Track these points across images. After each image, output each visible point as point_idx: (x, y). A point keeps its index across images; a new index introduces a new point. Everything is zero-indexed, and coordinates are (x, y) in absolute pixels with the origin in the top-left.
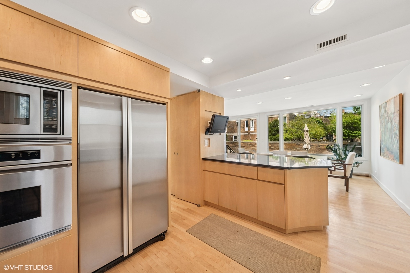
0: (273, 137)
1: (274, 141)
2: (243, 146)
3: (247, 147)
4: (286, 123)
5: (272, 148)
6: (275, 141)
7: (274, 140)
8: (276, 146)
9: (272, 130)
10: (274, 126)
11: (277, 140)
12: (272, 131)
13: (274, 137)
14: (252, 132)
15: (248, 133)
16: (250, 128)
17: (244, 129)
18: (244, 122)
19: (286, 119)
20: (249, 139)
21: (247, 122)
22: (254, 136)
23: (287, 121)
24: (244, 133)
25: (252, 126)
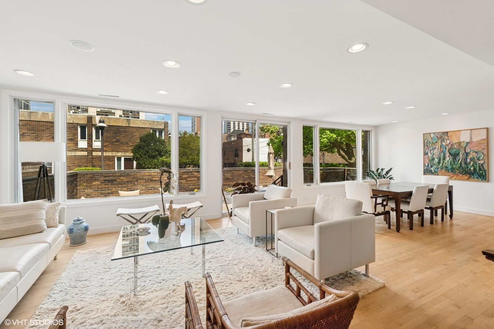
13: (155, 161)
14: (98, 150)
15: (88, 153)
16: (91, 141)
17: (75, 143)
18: (73, 127)
19: (163, 134)
20: (91, 164)
21: (83, 128)
22: (99, 158)
23: (165, 137)
24: (74, 151)
25: (95, 139)
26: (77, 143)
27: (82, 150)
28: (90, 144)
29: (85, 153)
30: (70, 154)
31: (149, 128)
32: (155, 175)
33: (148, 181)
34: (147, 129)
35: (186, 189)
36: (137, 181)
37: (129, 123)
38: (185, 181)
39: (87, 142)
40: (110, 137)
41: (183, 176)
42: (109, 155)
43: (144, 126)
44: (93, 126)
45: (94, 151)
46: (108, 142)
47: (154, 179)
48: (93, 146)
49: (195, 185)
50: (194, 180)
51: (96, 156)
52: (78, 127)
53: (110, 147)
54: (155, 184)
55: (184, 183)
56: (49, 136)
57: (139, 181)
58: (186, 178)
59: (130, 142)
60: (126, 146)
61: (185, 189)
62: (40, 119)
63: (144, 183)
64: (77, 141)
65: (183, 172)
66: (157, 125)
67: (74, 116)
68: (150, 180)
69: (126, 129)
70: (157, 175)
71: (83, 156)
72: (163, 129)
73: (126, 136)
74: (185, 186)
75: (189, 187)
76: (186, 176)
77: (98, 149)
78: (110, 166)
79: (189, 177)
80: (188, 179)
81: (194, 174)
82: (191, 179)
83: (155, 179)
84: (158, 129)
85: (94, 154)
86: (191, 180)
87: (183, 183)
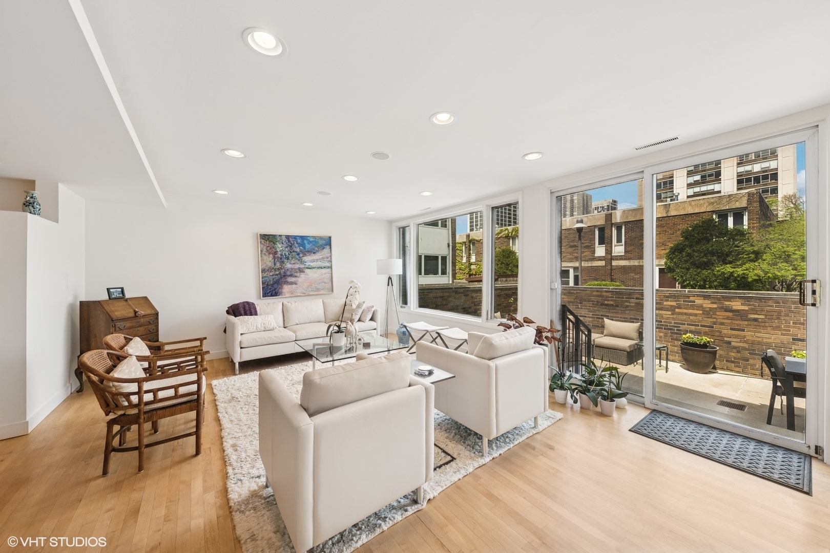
0: (699, 273)
1: (705, 288)
2: (612, 303)
3: (627, 306)
4: (746, 227)
5: (756, 320)
6: (710, 288)
7: (705, 281)
8: (780, 312)
9: (694, 251)
10: (703, 239)
11: (715, 283)
12: (696, 254)
13: (705, 272)
14: (619, 258)
15: (606, 263)
16: (610, 246)
17: (592, 251)
18: (590, 232)
19: (746, 218)
20: (609, 277)
21: (602, 230)
22: (624, 269)
23: (749, 224)
24: (591, 261)
25: (616, 243)
26: (594, 251)
27: (600, 259)
28: (609, 251)
29: (602, 263)
30: (586, 265)
31: (708, 212)
32: (609, 297)
33: (597, 305)
34: (704, 214)
35: (674, 330)
36: (581, 303)
37: (668, 211)
38: (670, 313)
39: (604, 248)
40: (635, 238)
41: (665, 303)
42: (634, 264)
43: (697, 211)
44: (613, 226)
45: (614, 260)
46: (633, 245)
47: (606, 302)
48: (613, 252)
49: (698, 326)
50: (696, 315)
51: (617, 266)
52: (596, 230)
53: (636, 252)
54: (608, 310)
55: (668, 316)
56: (567, 245)
57: (584, 303)
58: (672, 309)
59: (669, 241)
60: (662, 250)
61: (671, 329)
62: (570, 226)
63: (591, 307)
64: (595, 248)
65: (664, 296)
66: (729, 202)
67: (591, 217)
68: (599, 304)
69: (661, 221)
70: (611, 297)
71: (601, 266)
72: (745, 209)
73: (662, 232)
74: (670, 323)
75: (679, 327)
76: (674, 304)
77: (620, 256)
78: (635, 280)
79: (679, 307)
80: (677, 310)
81: (694, 302)
82: (684, 311)
83: (609, 302)
84: (730, 210)
85: (614, 263)
86: (686, 314)
87: (664, 316)
